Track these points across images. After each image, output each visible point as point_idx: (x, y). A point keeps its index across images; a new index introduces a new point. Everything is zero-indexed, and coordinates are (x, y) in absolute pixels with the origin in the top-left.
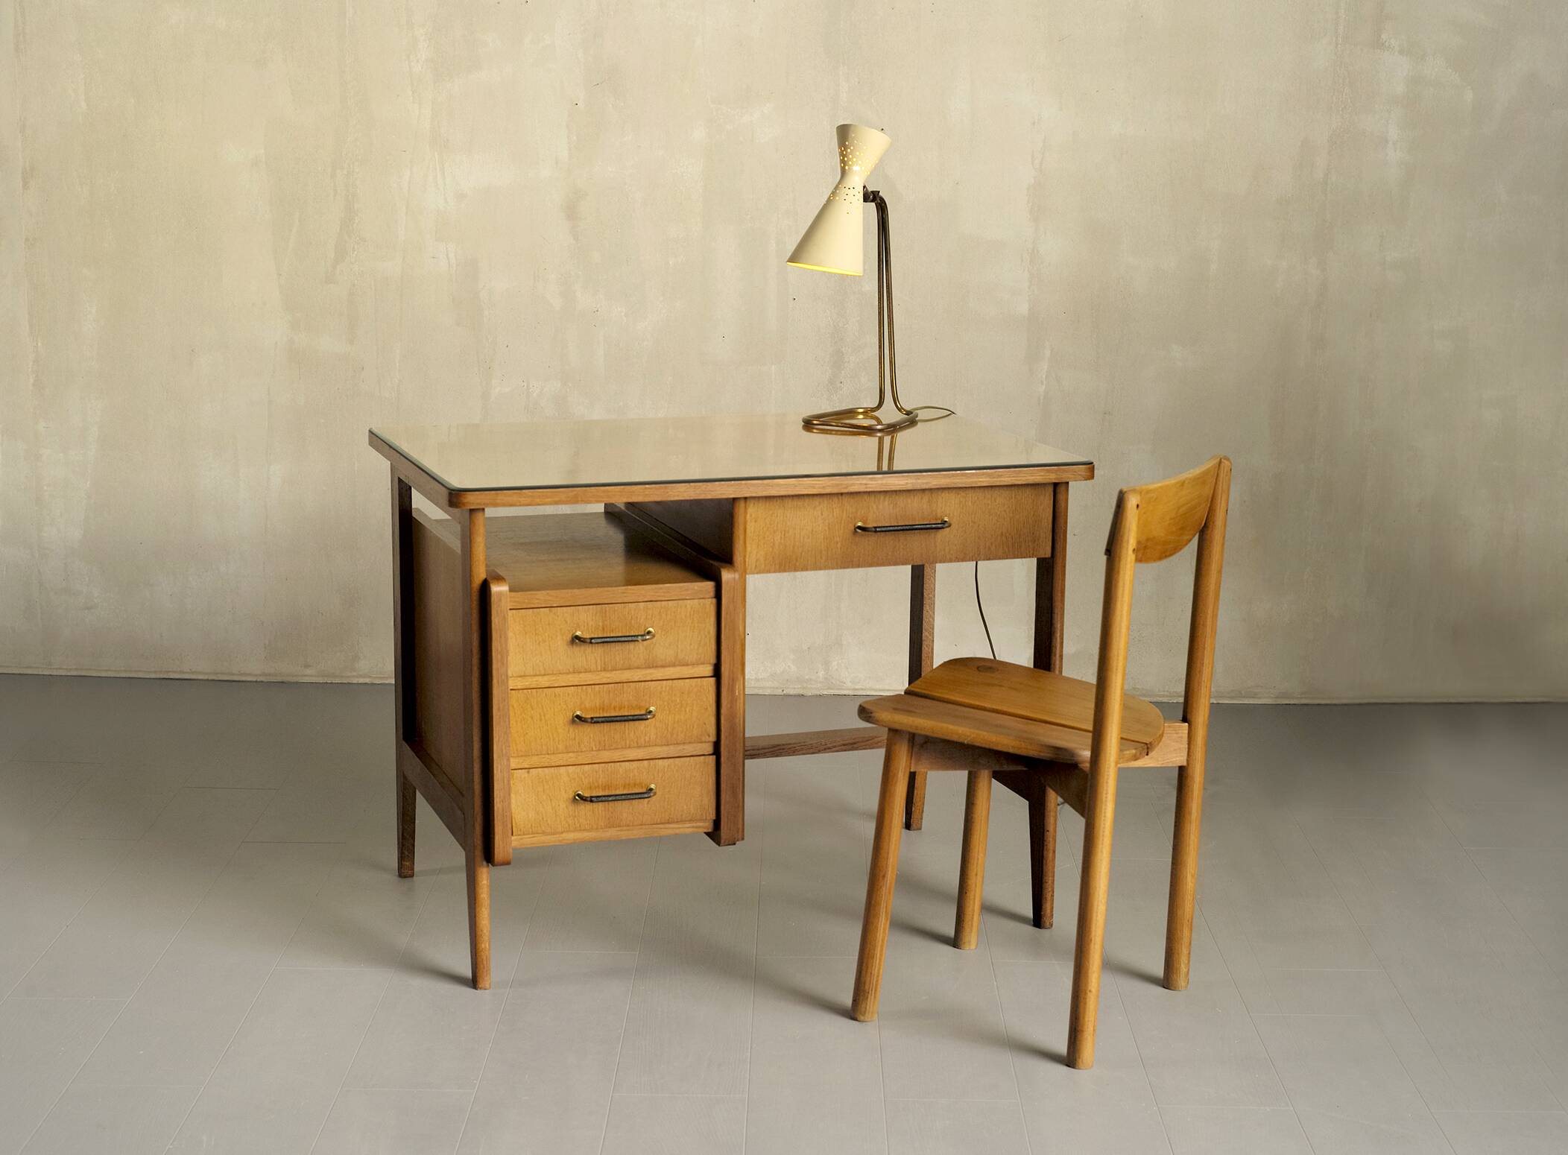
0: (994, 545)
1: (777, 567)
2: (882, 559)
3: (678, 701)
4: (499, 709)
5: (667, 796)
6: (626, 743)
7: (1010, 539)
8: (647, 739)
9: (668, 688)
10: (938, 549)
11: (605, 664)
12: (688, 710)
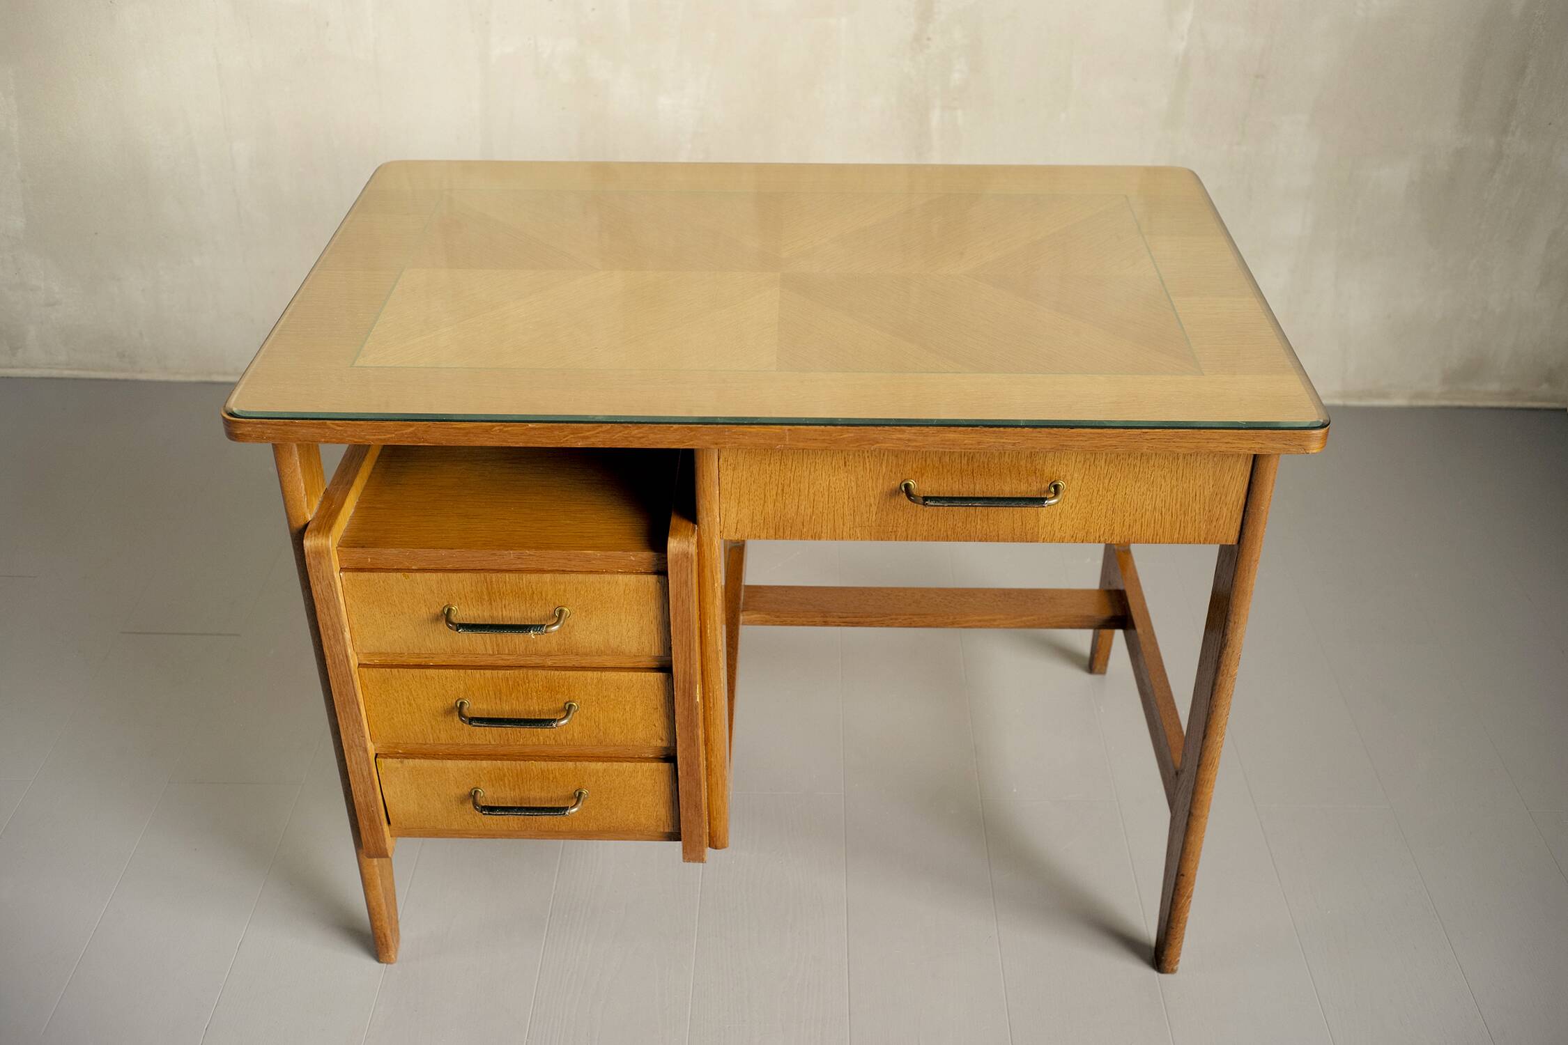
0: (1138, 524)
1: (772, 532)
2: (946, 531)
3: (612, 697)
4: (341, 694)
5: (604, 803)
6: (538, 739)
7: (1168, 518)
8: (569, 737)
9: (595, 681)
10: (1041, 523)
11: (498, 645)
12: (628, 709)
